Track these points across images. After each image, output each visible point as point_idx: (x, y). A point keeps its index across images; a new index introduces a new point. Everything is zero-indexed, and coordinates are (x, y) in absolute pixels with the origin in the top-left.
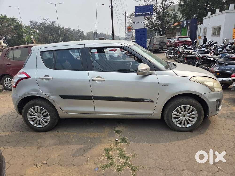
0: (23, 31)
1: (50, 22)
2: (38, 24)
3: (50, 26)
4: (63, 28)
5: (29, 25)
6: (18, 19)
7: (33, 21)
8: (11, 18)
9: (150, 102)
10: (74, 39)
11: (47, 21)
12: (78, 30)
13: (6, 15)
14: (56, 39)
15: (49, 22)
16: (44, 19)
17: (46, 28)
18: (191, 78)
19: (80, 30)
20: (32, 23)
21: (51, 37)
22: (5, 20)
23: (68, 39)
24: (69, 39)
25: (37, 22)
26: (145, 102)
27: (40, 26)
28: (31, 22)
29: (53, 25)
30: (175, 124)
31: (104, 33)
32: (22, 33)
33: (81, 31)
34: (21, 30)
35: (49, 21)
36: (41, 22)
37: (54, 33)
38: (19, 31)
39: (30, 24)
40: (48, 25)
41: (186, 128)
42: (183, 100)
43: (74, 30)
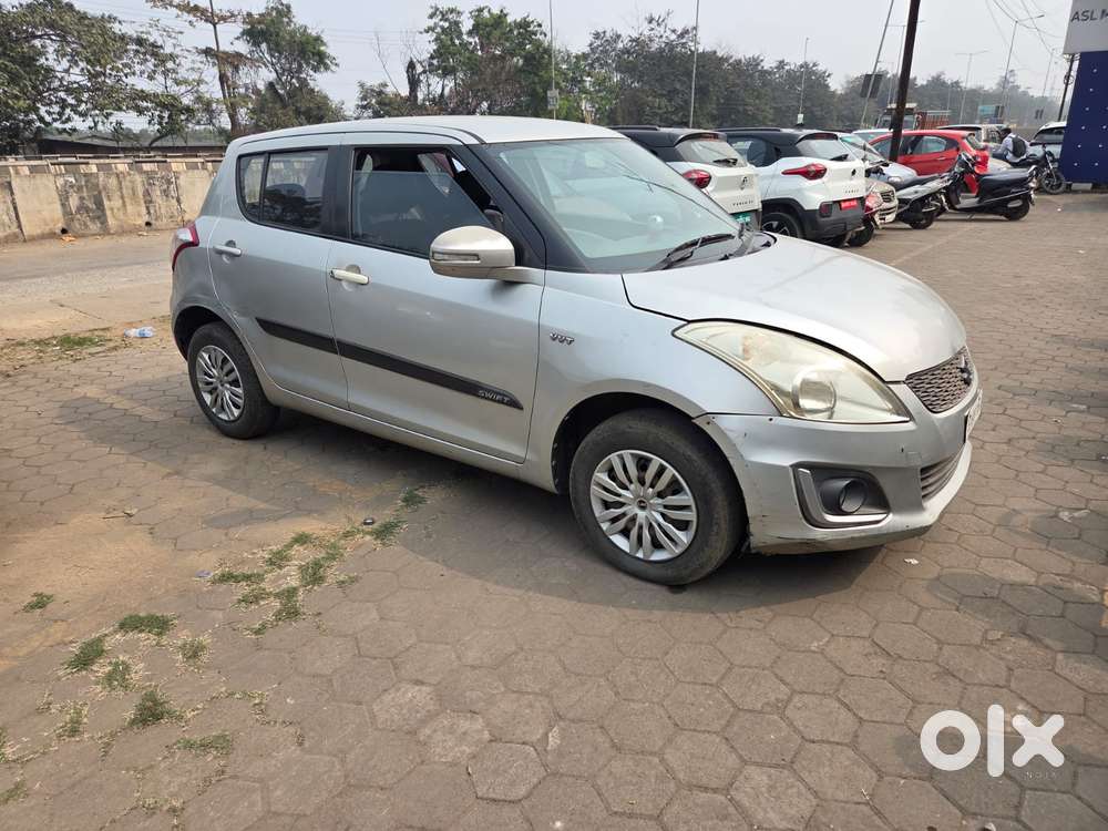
0: (551, 77)
1: (674, 31)
2: (620, 45)
3: (671, 50)
4: (727, 60)
5: (587, 50)
6: (540, 25)
7: (604, 32)
8: (518, 20)
9: (507, 404)
10: (771, 111)
11: (662, 29)
12: (804, 65)
13: (505, 12)
14: (681, 114)
15: (669, 32)
16: (651, 21)
17: (652, 59)
18: (683, 326)
19: (815, 65)
20: (598, 42)
21: (664, 102)
22: (497, 33)
23: (739, 112)
24: (745, 110)
25: (619, 36)
26: (492, 400)
27: (626, 51)
28: (597, 35)
29: (683, 44)
30: (604, 528)
31: (949, 78)
32: (547, 86)
33: (814, 73)
34: (542, 73)
35: (669, 26)
36: (635, 35)
37: (678, 86)
38: (536, 80)
39: (591, 45)
40: (660, 48)
41: (646, 565)
42: (632, 423)
43: (782, 64)
